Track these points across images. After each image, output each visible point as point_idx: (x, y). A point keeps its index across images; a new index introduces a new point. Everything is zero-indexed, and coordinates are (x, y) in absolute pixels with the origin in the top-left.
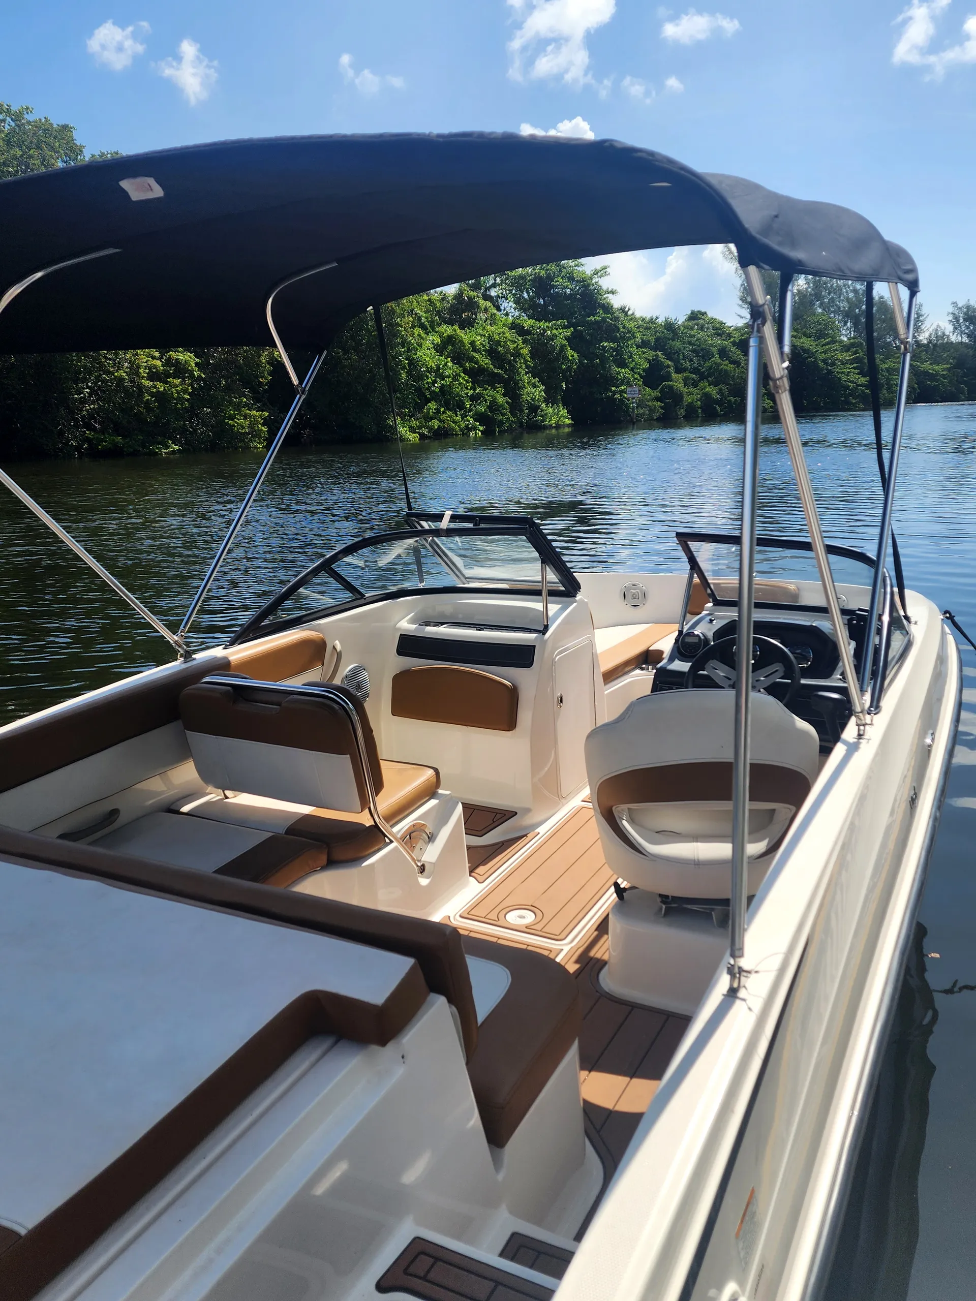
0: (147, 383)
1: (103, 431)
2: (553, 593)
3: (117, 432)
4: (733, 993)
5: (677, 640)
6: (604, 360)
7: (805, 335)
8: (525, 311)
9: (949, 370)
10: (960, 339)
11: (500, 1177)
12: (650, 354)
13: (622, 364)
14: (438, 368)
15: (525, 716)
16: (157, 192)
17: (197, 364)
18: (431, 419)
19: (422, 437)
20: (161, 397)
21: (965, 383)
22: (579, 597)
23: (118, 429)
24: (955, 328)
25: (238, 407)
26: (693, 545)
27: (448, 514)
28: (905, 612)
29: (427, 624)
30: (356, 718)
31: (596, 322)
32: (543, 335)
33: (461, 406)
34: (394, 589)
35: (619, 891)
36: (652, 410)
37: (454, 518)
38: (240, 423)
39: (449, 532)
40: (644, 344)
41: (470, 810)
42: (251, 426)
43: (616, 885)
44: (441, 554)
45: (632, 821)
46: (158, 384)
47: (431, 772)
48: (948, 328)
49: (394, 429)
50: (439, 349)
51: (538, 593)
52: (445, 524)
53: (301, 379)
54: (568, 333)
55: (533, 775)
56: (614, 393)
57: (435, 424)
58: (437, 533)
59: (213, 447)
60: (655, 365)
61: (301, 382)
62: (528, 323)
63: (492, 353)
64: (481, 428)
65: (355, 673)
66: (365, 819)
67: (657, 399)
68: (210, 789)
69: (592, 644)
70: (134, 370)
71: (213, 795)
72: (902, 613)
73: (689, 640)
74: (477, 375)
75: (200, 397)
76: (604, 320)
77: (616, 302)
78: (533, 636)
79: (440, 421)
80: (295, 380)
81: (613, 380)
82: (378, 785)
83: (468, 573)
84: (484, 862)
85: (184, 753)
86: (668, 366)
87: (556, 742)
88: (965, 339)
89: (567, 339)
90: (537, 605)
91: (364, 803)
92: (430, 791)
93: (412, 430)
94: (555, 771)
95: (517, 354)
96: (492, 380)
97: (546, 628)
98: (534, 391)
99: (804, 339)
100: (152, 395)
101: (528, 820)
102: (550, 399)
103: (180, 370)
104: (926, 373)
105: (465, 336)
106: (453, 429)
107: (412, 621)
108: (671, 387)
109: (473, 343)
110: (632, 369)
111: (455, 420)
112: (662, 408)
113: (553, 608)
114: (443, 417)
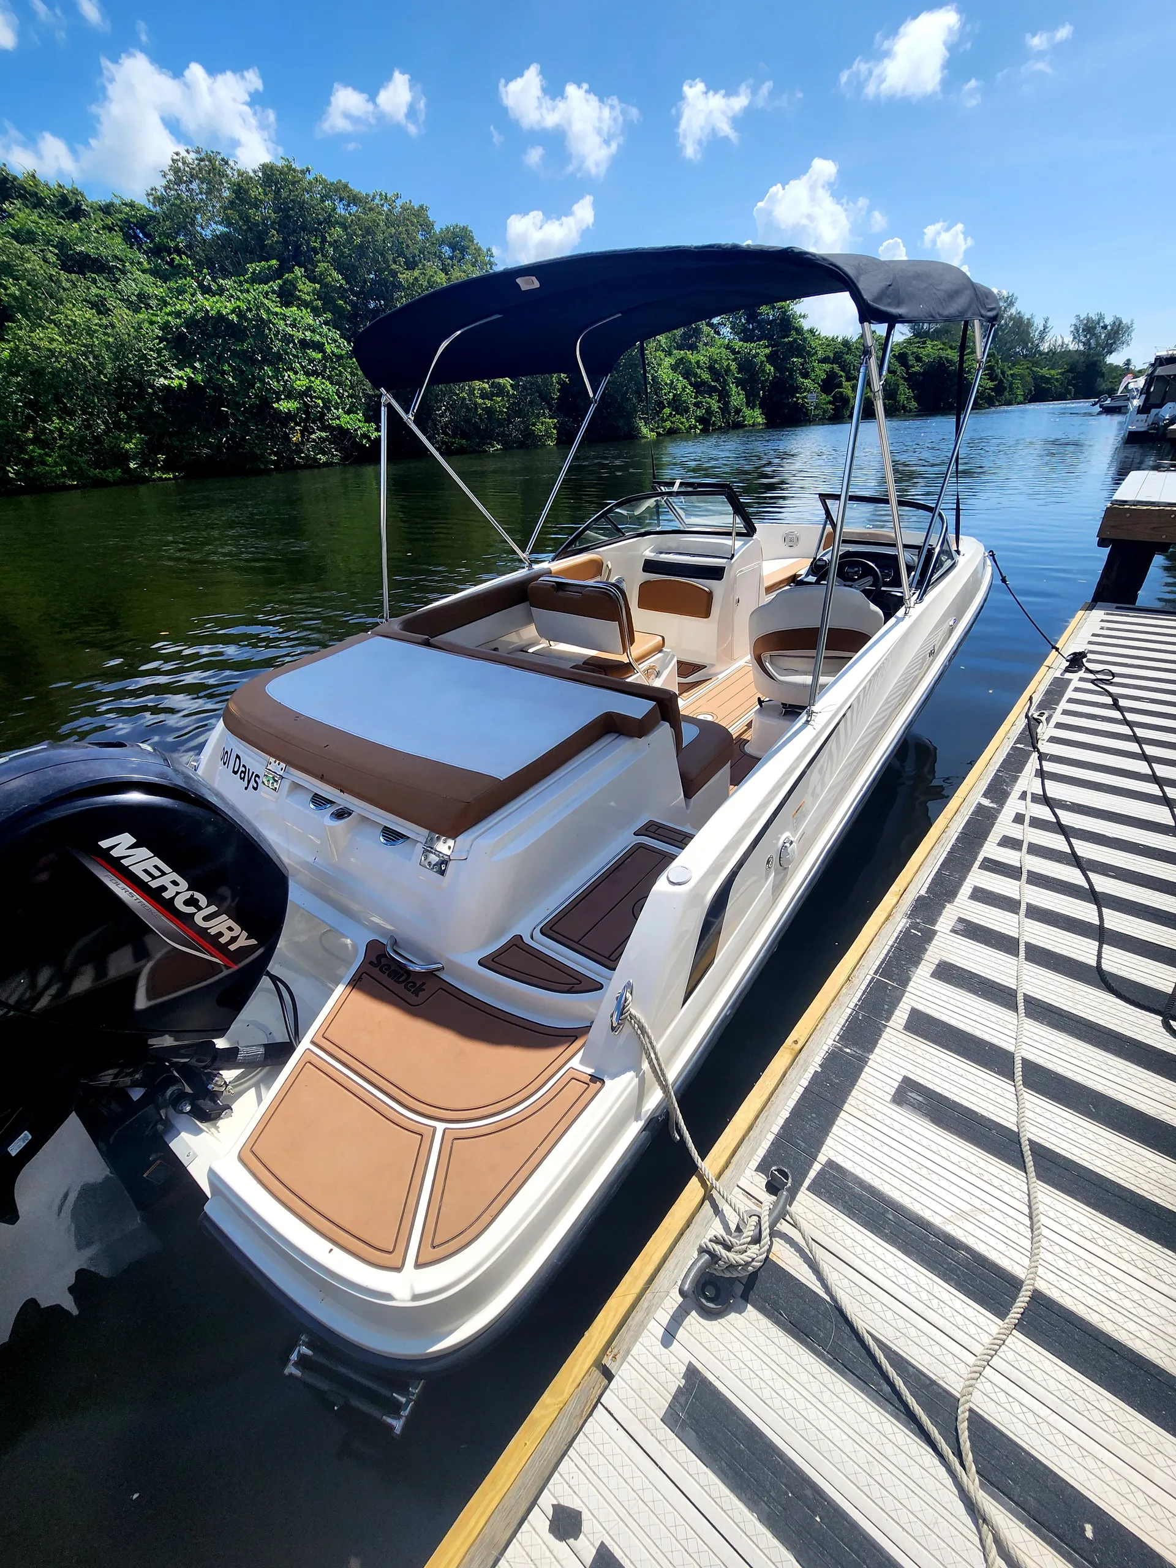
0: (480, 401)
1: (454, 436)
2: (739, 534)
3: (462, 438)
4: (807, 722)
5: (812, 564)
6: (791, 371)
7: (951, 348)
8: (736, 334)
9: (1062, 374)
10: (1077, 346)
11: (688, 812)
12: (827, 367)
13: (806, 375)
14: (672, 382)
15: (716, 610)
16: (537, 284)
17: (511, 385)
18: (666, 421)
19: (659, 434)
20: (489, 411)
21: (1073, 385)
22: (755, 537)
23: (464, 435)
24: (1075, 338)
25: (538, 416)
26: (828, 502)
27: (678, 482)
28: (958, 547)
29: (661, 553)
30: (622, 602)
31: (790, 342)
32: (749, 354)
33: (687, 410)
34: (643, 530)
35: (760, 702)
36: (825, 412)
37: (681, 484)
38: (539, 428)
39: (678, 493)
40: (824, 360)
41: (680, 663)
42: (546, 430)
43: (759, 699)
44: (672, 509)
45: (771, 663)
46: (487, 402)
47: (660, 638)
48: (1068, 339)
49: (639, 429)
50: (674, 368)
51: (730, 534)
52: (676, 488)
53: (595, 393)
54: (767, 351)
55: (718, 646)
56: (798, 398)
57: (668, 424)
58: (670, 494)
59: (522, 445)
60: (831, 377)
61: (595, 395)
62: (738, 344)
63: (711, 369)
64: (700, 427)
65: (620, 580)
66: (624, 659)
67: (830, 403)
68: (543, 640)
69: (760, 567)
70: (471, 392)
71: (543, 644)
72: (954, 548)
73: (819, 563)
74: (700, 387)
75: (516, 410)
76: (795, 340)
77: (806, 325)
78: (726, 560)
79: (672, 422)
80: (591, 395)
81: (796, 389)
82: (632, 641)
83: (687, 521)
84: (687, 691)
85: (530, 619)
86: (841, 376)
87: (733, 630)
88: (1082, 347)
89: (766, 356)
90: (727, 541)
91: (625, 650)
92: (659, 649)
93: (652, 430)
94: (731, 645)
95: (728, 370)
96: (711, 390)
97: (733, 555)
98: (737, 398)
99: (949, 351)
100: (483, 409)
101: (712, 671)
102: (750, 404)
103: (501, 391)
104: (1043, 377)
105: (692, 357)
106: (681, 429)
107: (652, 551)
108: (841, 393)
109: (698, 362)
110: (813, 380)
111: (682, 422)
112: (832, 409)
113: (738, 544)
114: (673, 419)
